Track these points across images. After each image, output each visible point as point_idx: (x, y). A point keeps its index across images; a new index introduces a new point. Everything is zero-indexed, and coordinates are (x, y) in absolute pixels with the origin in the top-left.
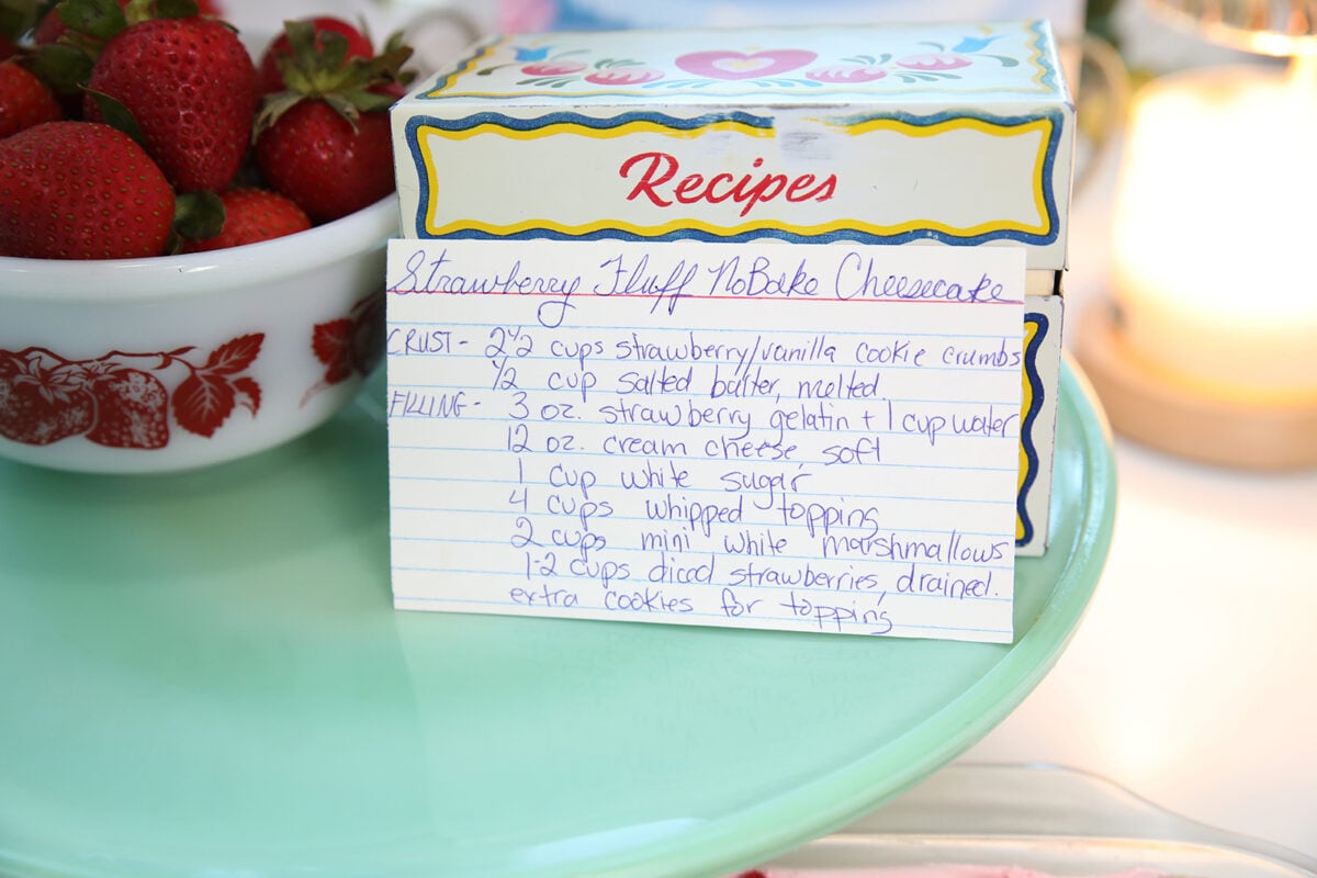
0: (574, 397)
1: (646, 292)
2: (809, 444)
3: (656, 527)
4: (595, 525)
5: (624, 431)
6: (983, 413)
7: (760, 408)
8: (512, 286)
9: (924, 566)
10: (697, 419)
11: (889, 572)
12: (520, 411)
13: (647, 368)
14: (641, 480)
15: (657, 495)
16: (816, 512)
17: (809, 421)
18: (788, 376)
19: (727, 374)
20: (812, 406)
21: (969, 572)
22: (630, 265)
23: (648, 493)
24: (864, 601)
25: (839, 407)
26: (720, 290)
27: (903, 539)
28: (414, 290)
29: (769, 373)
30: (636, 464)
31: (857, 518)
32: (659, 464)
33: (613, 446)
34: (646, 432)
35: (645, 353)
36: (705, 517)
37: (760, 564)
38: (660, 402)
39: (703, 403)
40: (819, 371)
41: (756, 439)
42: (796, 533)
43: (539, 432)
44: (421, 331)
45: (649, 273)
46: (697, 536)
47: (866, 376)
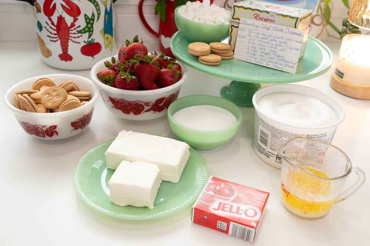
0: (256, 38)
1: (266, 28)
2: (279, 48)
3: (262, 54)
4: (255, 53)
5: (260, 43)
6: (297, 48)
7: (274, 43)
8: (252, 25)
9: (288, 64)
10: (268, 43)
11: (284, 64)
12: (250, 39)
13: (264, 36)
14: (261, 49)
15: (262, 51)
16: (278, 56)
17: (279, 45)
18: (278, 40)
19: (272, 39)
20: (280, 44)
21: (292, 65)
22: (265, 25)
23: (261, 50)
24: (281, 66)
25: (283, 44)
26: (273, 29)
27: (286, 60)
28: (242, 24)
29: (276, 39)
30: (261, 47)
31: (282, 57)
32: (263, 47)
33: (259, 44)
34: (262, 43)
35: (265, 35)
36: (267, 54)
37: (271, 60)
38: (265, 40)
39: (269, 41)
40: (281, 40)
41: (273, 46)
42: (275, 57)
43: (252, 41)
44: (242, 28)
45: (266, 26)
46: (265, 56)
47: (286, 42)
